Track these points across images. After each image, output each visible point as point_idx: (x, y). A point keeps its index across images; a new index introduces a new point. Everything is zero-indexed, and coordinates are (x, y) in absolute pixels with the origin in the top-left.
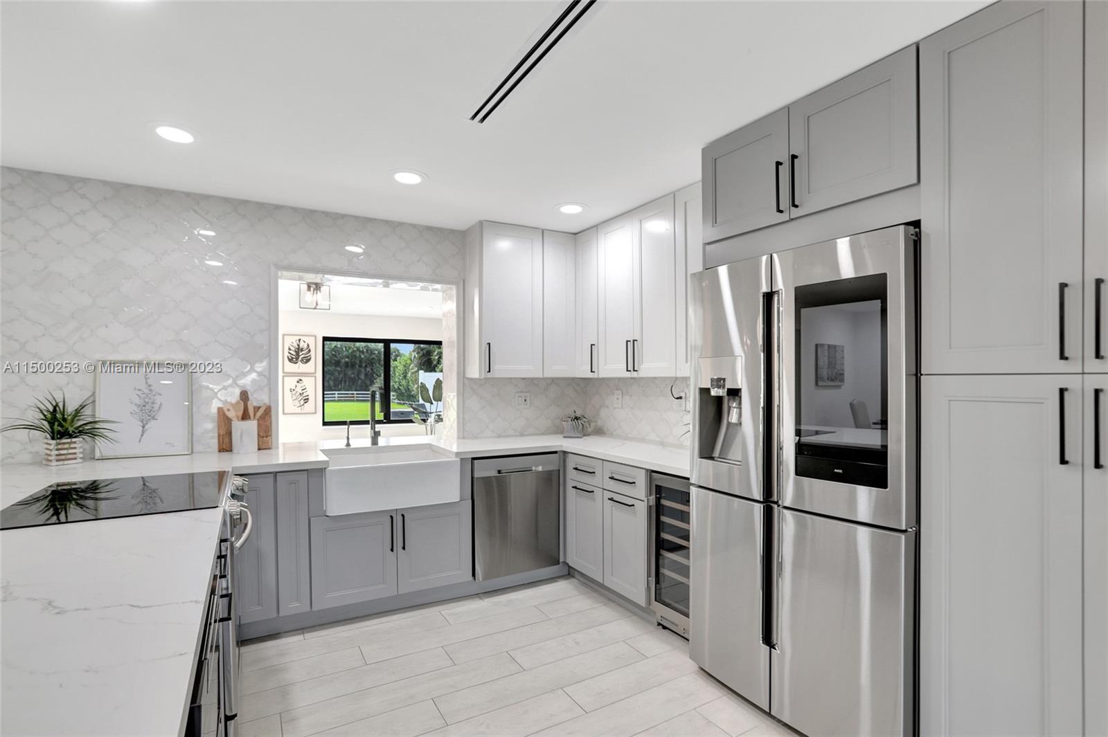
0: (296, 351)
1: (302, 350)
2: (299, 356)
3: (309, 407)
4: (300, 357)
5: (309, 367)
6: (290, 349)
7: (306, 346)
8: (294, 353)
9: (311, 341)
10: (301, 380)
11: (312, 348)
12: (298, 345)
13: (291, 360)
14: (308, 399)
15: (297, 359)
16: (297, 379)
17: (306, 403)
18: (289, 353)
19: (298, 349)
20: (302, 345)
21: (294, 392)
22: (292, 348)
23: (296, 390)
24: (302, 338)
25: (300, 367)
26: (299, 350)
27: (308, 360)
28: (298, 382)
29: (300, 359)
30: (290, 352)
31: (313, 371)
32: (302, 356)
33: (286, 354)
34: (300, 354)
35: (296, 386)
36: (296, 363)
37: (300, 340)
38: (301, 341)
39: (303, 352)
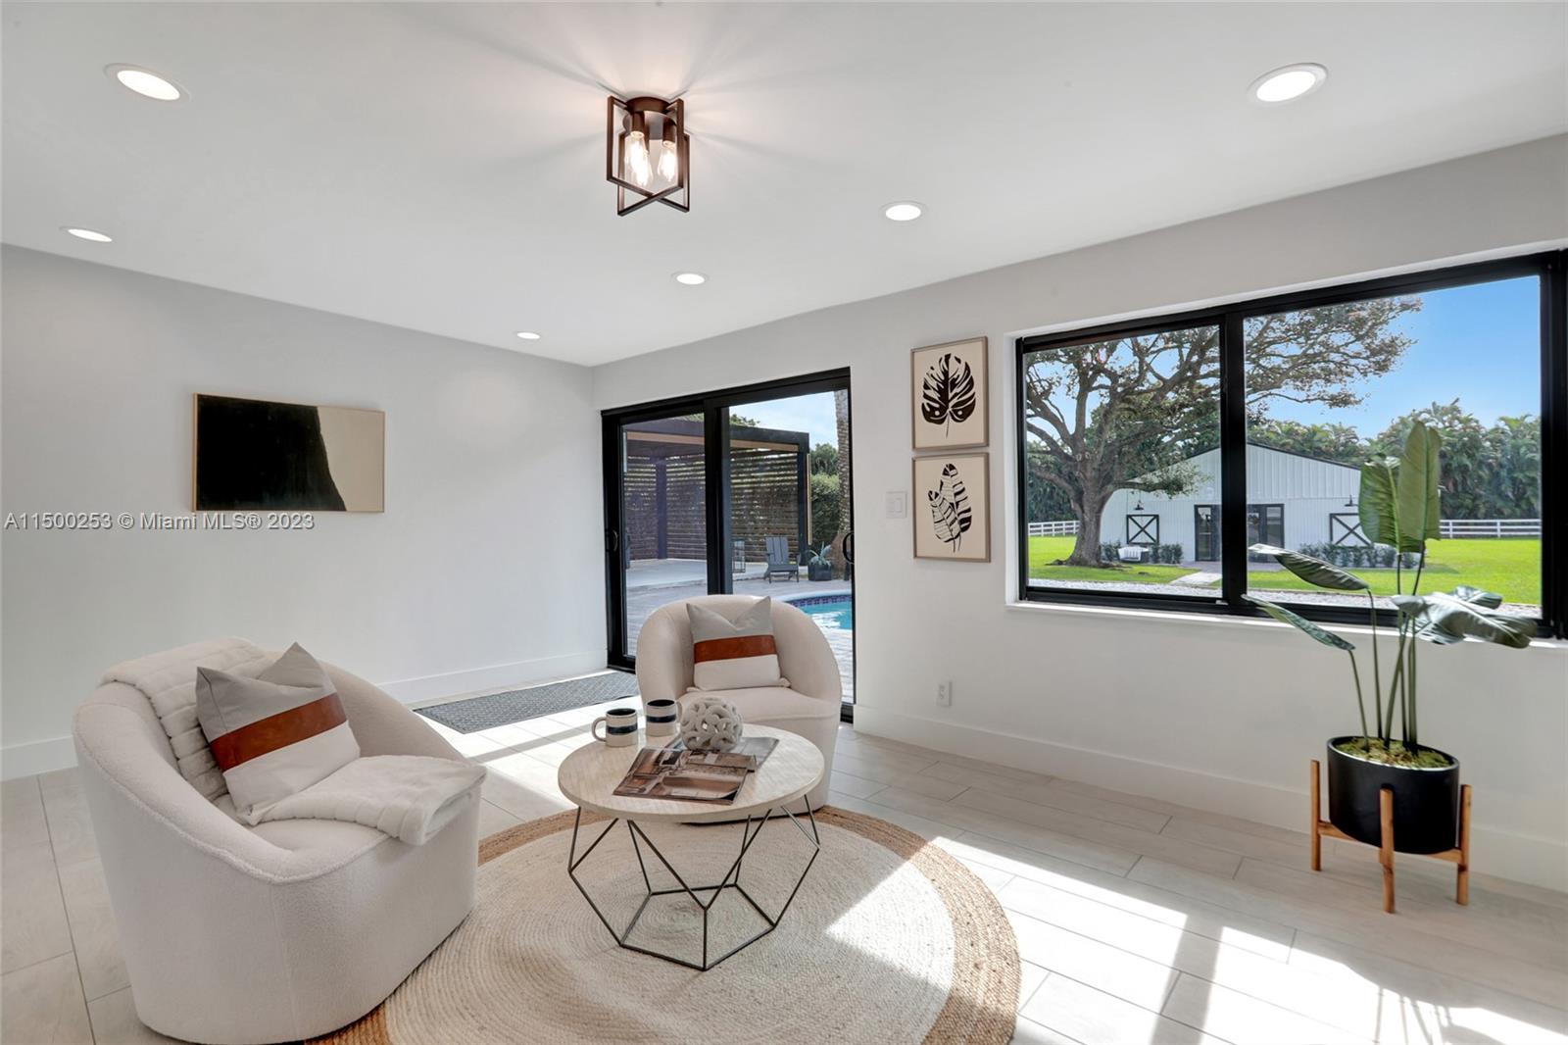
0: (940, 391)
1: (954, 385)
2: (947, 401)
3: (973, 539)
4: (951, 404)
5: (968, 431)
6: (926, 387)
7: (961, 373)
8: (935, 395)
9: (973, 356)
10: (952, 467)
11: (977, 374)
12: (946, 373)
13: (929, 415)
14: (969, 519)
15: (943, 410)
16: (943, 463)
17: (964, 529)
18: (926, 396)
19: (945, 382)
20: (956, 370)
21: (937, 501)
22: (933, 383)
23: (941, 496)
24: (954, 351)
25: (953, 432)
26: (947, 383)
27: (968, 411)
28: (945, 473)
29: (950, 409)
30: (928, 392)
31: (981, 439)
32: (955, 401)
33: (920, 400)
34: (950, 395)
35: (942, 483)
36: (941, 422)
37: (948, 357)
38: (952, 360)
39: (956, 390)
